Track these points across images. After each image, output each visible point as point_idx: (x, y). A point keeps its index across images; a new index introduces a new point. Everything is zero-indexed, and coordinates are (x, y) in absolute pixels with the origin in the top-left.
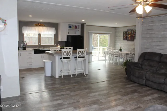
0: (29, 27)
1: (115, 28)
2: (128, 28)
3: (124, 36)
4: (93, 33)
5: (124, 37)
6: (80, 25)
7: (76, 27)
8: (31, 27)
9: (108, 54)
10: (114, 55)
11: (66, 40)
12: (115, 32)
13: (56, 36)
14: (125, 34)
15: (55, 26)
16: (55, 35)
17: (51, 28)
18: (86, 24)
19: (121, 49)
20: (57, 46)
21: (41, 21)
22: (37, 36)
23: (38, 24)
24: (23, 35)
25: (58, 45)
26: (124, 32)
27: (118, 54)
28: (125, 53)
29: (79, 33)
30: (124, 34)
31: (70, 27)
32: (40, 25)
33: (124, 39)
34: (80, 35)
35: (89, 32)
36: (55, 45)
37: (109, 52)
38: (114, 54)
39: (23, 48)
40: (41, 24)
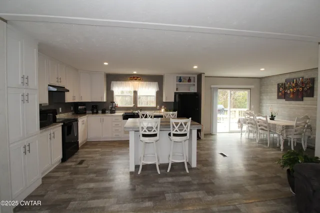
0: (120, 82)
1: (261, 79)
2: (288, 77)
3: (279, 91)
4: (220, 89)
5: (280, 94)
6: (196, 76)
7: (189, 80)
8: (123, 82)
9: (245, 123)
10: (258, 126)
11: (173, 100)
12: (261, 86)
13: (159, 94)
14: (281, 88)
15: (158, 79)
16: (157, 93)
17: (152, 83)
18: (204, 73)
19: (272, 116)
20: (160, 109)
21: (135, 72)
22: (132, 95)
23: (134, 77)
24: (112, 92)
25: (163, 106)
26: (278, 85)
27: (266, 125)
28: (283, 126)
29: (194, 90)
30: (279, 89)
31: (180, 80)
32: (136, 80)
33: (279, 97)
34: (196, 92)
35: (212, 86)
36: (158, 106)
37: (247, 120)
38: (258, 124)
39: (111, 110)
40: (138, 78)
